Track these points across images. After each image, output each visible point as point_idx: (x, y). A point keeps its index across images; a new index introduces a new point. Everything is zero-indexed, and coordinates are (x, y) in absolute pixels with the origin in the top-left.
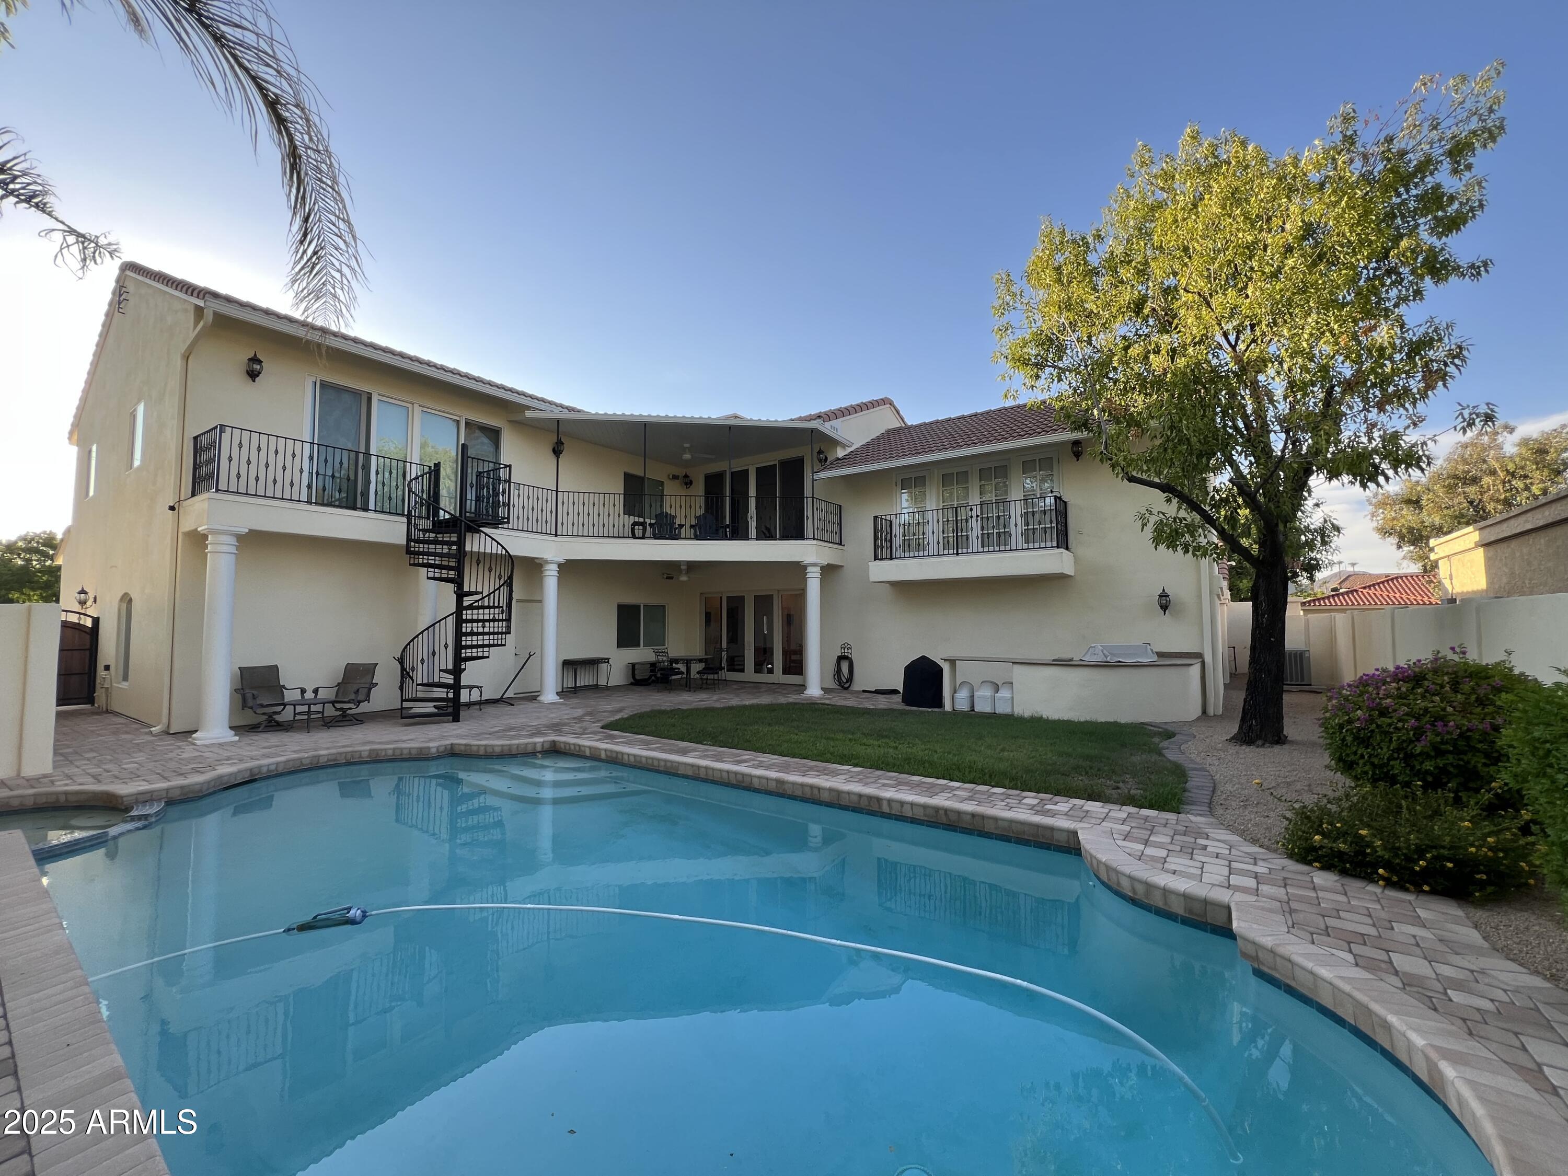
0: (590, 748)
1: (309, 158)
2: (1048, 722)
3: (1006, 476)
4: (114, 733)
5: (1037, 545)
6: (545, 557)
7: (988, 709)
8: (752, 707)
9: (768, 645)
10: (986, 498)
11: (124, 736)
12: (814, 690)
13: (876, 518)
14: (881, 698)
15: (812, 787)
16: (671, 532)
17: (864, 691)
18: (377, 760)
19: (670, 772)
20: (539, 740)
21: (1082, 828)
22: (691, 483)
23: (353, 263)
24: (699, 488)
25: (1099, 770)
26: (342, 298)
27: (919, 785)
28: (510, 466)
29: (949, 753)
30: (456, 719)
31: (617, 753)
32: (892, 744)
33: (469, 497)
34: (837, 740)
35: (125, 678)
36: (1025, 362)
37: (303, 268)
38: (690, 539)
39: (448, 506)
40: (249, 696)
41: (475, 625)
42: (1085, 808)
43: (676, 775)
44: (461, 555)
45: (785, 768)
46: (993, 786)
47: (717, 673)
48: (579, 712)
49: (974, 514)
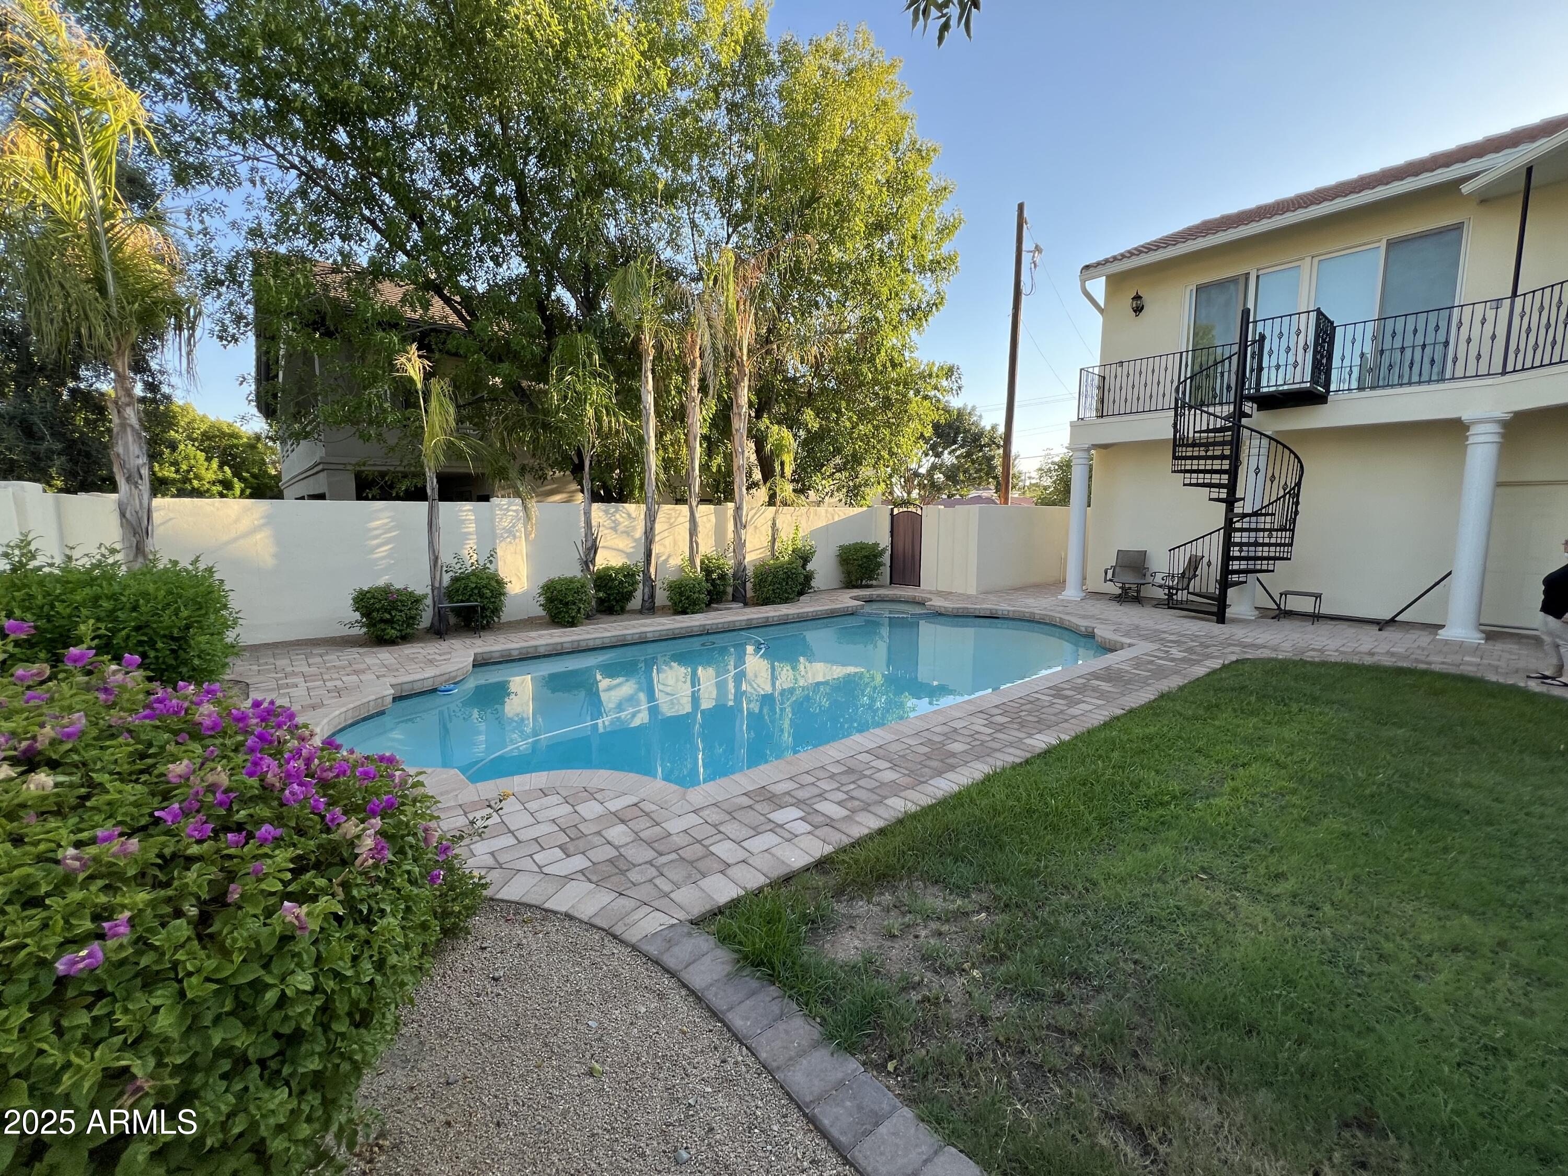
30: (1221, 621)
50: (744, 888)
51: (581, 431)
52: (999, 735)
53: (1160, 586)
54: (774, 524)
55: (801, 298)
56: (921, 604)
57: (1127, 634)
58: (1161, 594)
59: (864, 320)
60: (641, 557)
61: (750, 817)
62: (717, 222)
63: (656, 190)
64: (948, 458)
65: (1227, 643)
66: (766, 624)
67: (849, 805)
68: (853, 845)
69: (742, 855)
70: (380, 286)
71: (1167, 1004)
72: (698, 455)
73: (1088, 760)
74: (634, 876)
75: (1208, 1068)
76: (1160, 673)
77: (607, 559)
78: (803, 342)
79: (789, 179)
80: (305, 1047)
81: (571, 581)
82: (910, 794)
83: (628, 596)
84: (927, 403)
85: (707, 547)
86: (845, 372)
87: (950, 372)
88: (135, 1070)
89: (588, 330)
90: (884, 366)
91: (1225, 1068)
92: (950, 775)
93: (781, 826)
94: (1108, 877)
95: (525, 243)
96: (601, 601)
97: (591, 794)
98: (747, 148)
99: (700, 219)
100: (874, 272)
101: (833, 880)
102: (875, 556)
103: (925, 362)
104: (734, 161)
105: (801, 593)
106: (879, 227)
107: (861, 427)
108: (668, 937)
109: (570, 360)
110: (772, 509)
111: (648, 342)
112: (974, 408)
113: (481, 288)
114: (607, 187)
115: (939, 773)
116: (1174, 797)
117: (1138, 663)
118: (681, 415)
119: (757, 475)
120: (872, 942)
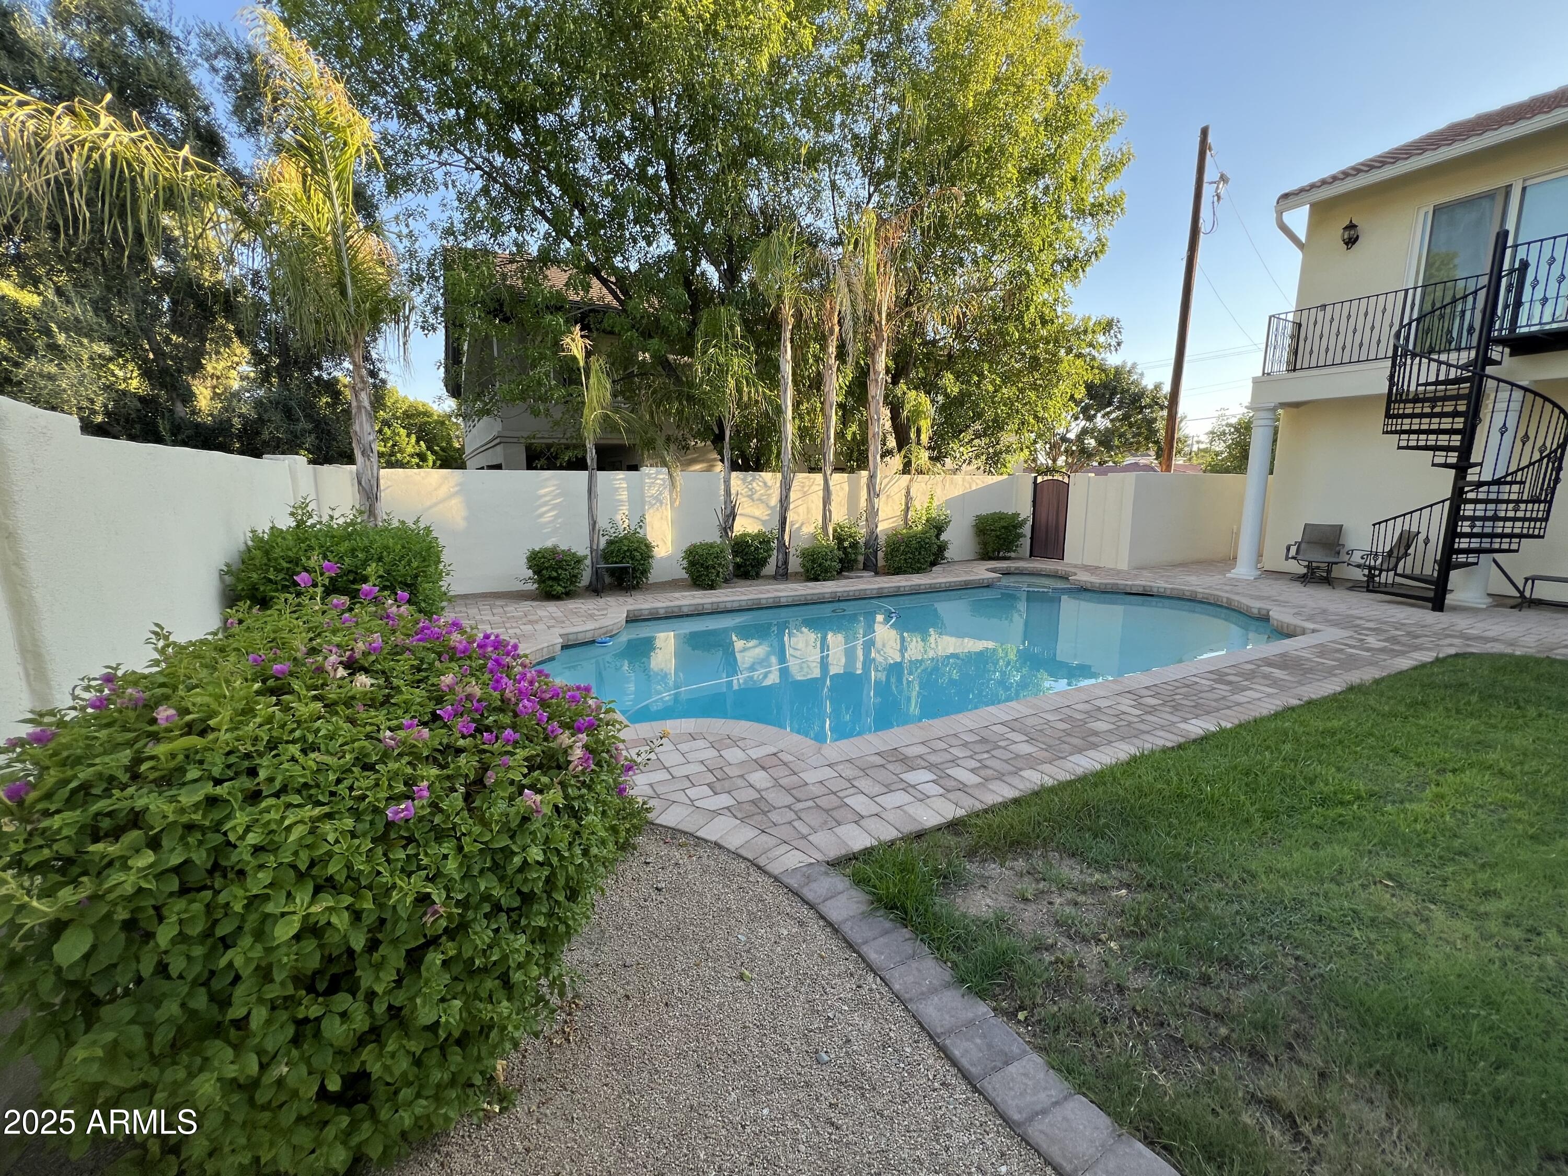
30: (1433, 608)
50: (878, 839)
51: (723, 401)
52: (1149, 717)
53: (1359, 566)
54: (908, 492)
55: (944, 255)
56: (1064, 578)
57: (1310, 618)
58: (1359, 575)
59: (1012, 275)
60: (776, 524)
61: (882, 775)
62: (858, 181)
63: (799, 155)
64: (1101, 422)
65: (1445, 634)
66: (897, 594)
67: (983, 773)
68: (986, 811)
69: (875, 809)
70: (548, 273)
71: (1332, 1005)
72: (833, 423)
73: (1253, 750)
74: (774, 816)
75: (1378, 1073)
76: (1350, 663)
77: (744, 526)
78: (945, 302)
79: (936, 129)
80: (535, 907)
81: (711, 546)
82: (1047, 768)
83: (763, 562)
84: (1079, 362)
85: (839, 515)
86: (989, 331)
87: (1108, 326)
88: (434, 897)
89: (730, 303)
90: (1033, 323)
91: (1400, 1075)
92: (1091, 753)
93: (913, 787)
94: (1269, 870)
95: (674, 221)
96: (738, 566)
97: (735, 742)
98: (892, 100)
99: (841, 182)
100: (1025, 223)
101: (966, 841)
102: (1015, 527)
103: (1080, 316)
104: (878, 115)
105: (933, 564)
106: (1035, 172)
107: (1004, 390)
108: (808, 873)
109: (714, 333)
110: (907, 477)
111: (788, 312)
112: (1134, 365)
113: (634, 267)
114: (751, 157)
115: (1080, 751)
116: (1359, 797)
117: (1322, 650)
118: (817, 383)
119: (892, 443)
120: (1004, 902)
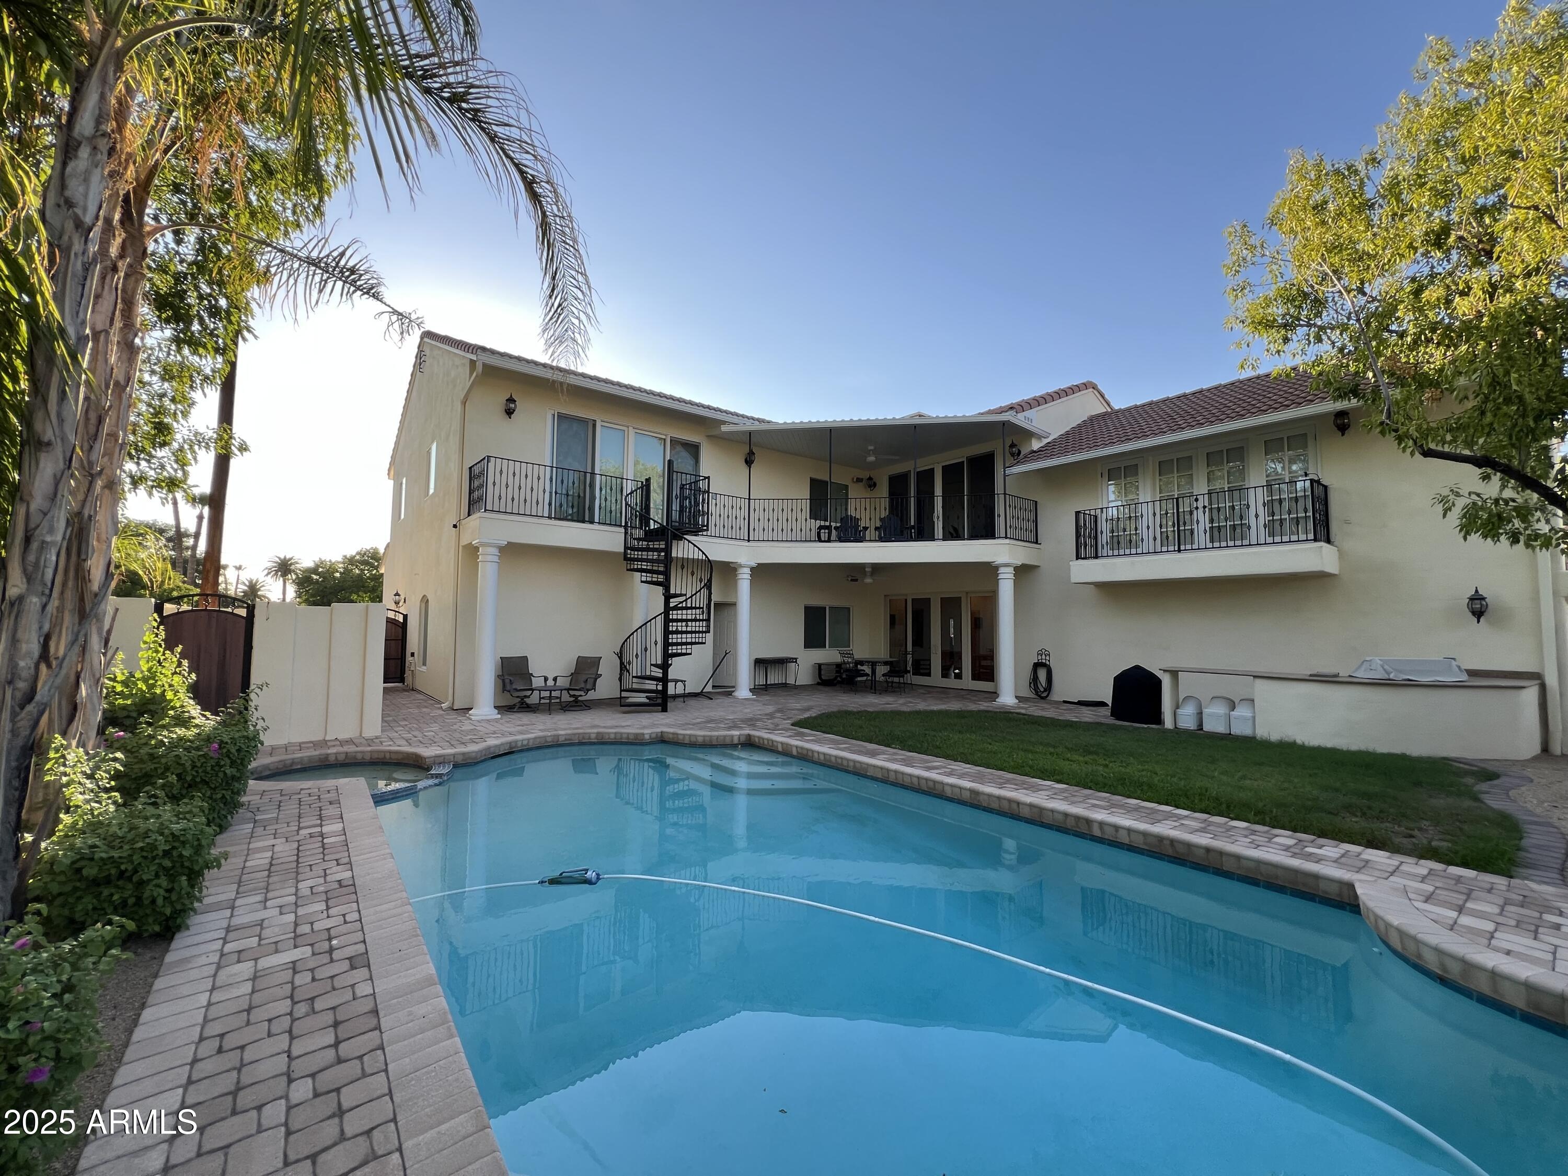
0: (782, 743)
1: (555, 224)
2: (1303, 748)
3: (1242, 460)
4: (418, 707)
5: (1286, 539)
6: (739, 561)
7: (1221, 729)
8: (940, 712)
9: (956, 650)
10: (1217, 485)
11: (424, 710)
12: (1007, 698)
13: (1078, 513)
14: (1084, 709)
15: (1010, 801)
16: (856, 534)
17: (1065, 702)
18: (603, 742)
19: (859, 772)
20: (736, 733)
21: (1360, 881)
22: (875, 485)
23: (589, 311)
24: (883, 490)
25: (1381, 811)
26: (579, 341)
27: (1137, 809)
28: (708, 478)
29: (1173, 776)
30: (665, 710)
31: (808, 750)
32: (1101, 761)
33: (674, 508)
34: (1036, 752)
35: (424, 664)
36: (1269, 324)
37: (551, 319)
38: (875, 541)
39: (657, 516)
40: (507, 681)
41: (679, 624)
42: (1363, 856)
43: (865, 776)
44: (668, 561)
45: (979, 779)
46: (1232, 819)
47: (903, 677)
48: (770, 709)
49: (1200, 504)
